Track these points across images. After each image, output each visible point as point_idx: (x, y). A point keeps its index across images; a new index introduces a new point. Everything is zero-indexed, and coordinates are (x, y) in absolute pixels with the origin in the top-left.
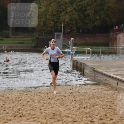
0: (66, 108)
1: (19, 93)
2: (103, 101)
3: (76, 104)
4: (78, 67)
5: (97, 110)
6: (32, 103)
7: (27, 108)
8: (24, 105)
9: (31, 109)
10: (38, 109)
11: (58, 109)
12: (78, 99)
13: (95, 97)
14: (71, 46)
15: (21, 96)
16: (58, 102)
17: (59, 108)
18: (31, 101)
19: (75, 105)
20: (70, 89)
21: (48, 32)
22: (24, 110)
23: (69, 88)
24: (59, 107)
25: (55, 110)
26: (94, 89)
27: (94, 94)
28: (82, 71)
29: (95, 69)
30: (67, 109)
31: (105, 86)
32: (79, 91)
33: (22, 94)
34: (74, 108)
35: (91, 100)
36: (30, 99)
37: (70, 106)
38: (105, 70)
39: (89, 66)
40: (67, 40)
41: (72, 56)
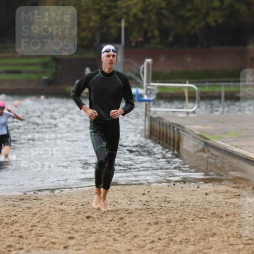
0: (133, 242)
1: (9, 205)
2: (231, 223)
3: (158, 231)
4: (163, 135)
5: (213, 249)
6: (43, 231)
7: (30, 244)
8: (21, 237)
9: (41, 247)
10: (59, 245)
11: (111, 246)
12: (163, 218)
13: (210, 214)
14: (145, 80)
15: (13, 213)
16: (111, 227)
17: (113, 243)
18: (41, 225)
19: (157, 234)
20: (144, 192)
21: (86, 43)
22: (21, 249)
23: (140, 190)
24: (115, 240)
25: (104, 248)
26: (206, 194)
27: (206, 207)
28: (174, 146)
29: (208, 139)
30: (136, 245)
31: (234, 185)
32: (168, 199)
33: (16, 208)
34: (153, 242)
35: (199, 221)
36: (38, 220)
37: (143, 237)
38: (236, 144)
39: (192, 133)
40: (135, 64)
41: (148, 106)
